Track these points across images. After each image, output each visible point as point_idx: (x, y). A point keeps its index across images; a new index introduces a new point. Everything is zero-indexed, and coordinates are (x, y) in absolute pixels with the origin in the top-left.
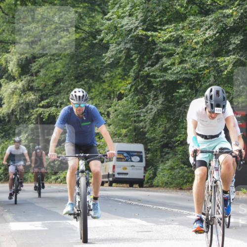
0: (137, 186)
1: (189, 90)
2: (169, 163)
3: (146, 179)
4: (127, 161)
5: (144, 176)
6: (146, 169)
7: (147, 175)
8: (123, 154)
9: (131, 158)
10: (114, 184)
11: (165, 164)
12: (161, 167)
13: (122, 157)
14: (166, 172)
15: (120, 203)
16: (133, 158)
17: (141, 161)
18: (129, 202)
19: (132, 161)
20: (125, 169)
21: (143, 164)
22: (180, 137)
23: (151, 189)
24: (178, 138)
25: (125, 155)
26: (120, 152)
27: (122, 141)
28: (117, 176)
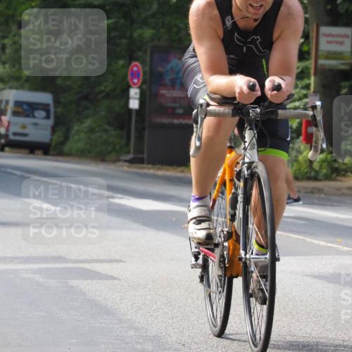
0: (40, 152)
1: (122, 21)
2: (88, 123)
3: (53, 144)
4: (27, 116)
5: (51, 140)
6: (54, 129)
7: (55, 138)
8: (22, 107)
9: (33, 113)
10: (7, 149)
11: (82, 123)
12: (76, 128)
13: (20, 110)
14: (82, 135)
15: (15, 177)
16: (37, 113)
17: (48, 117)
18: (28, 175)
19: (34, 117)
20: (24, 127)
21: (51, 122)
22: (106, 87)
23: (59, 158)
24: (103, 88)
25: (25, 107)
26: (18, 104)
27: (21, 87)
28: (12, 137)
